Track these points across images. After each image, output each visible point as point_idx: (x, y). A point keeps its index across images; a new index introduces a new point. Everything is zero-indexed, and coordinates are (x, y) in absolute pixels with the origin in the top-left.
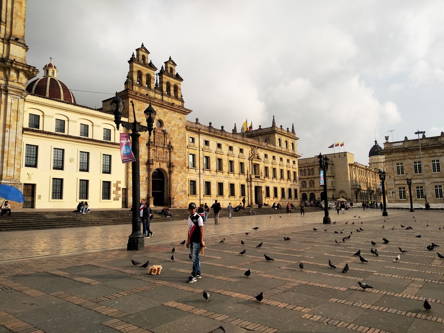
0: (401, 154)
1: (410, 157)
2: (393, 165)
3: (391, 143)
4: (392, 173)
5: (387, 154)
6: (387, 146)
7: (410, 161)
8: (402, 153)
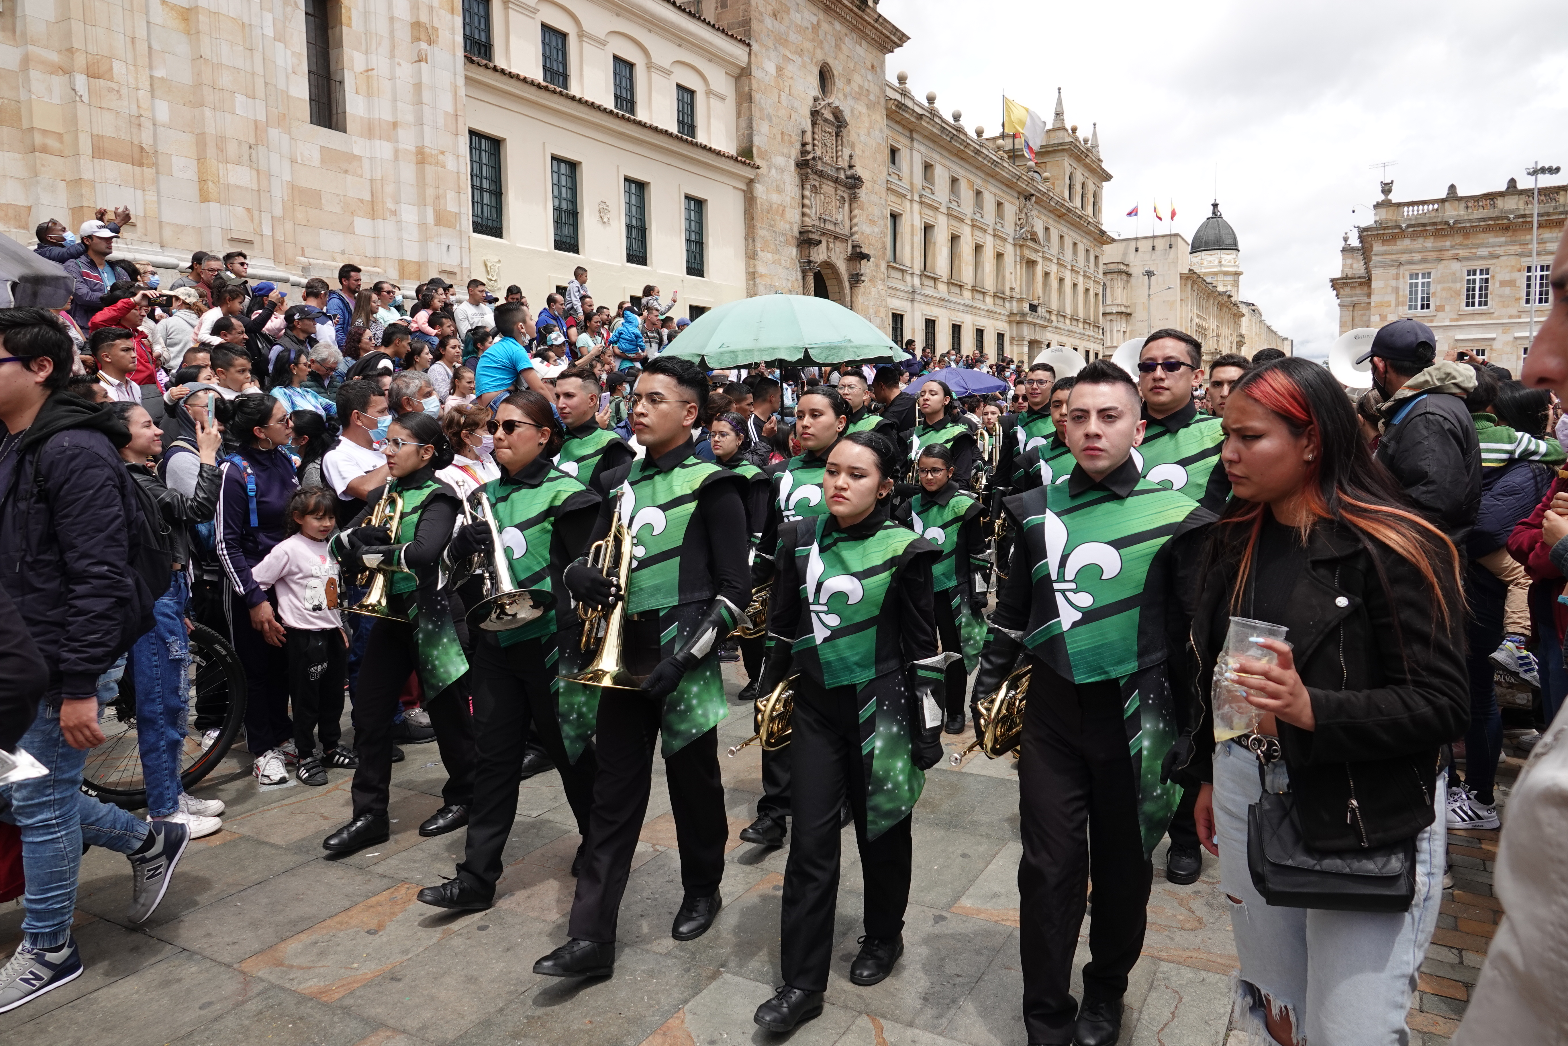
0: (1429, 243)
1: (1457, 255)
2: (1397, 278)
3: (1399, 205)
4: (1393, 304)
5: (1384, 241)
6: (1384, 214)
7: (1456, 266)
8: (1432, 240)
